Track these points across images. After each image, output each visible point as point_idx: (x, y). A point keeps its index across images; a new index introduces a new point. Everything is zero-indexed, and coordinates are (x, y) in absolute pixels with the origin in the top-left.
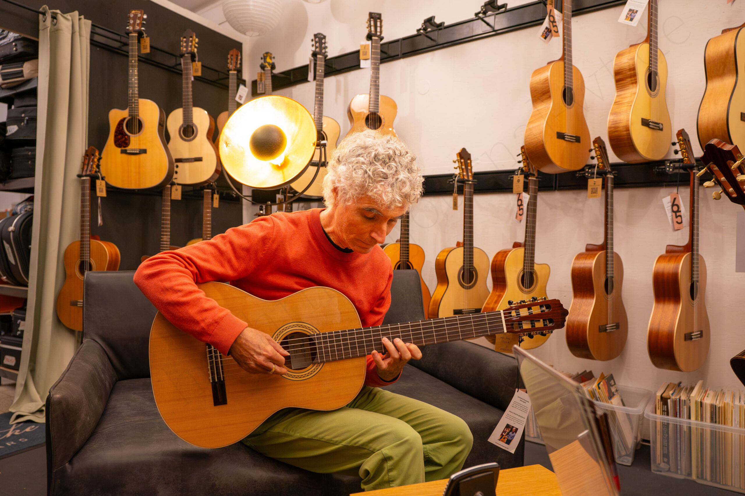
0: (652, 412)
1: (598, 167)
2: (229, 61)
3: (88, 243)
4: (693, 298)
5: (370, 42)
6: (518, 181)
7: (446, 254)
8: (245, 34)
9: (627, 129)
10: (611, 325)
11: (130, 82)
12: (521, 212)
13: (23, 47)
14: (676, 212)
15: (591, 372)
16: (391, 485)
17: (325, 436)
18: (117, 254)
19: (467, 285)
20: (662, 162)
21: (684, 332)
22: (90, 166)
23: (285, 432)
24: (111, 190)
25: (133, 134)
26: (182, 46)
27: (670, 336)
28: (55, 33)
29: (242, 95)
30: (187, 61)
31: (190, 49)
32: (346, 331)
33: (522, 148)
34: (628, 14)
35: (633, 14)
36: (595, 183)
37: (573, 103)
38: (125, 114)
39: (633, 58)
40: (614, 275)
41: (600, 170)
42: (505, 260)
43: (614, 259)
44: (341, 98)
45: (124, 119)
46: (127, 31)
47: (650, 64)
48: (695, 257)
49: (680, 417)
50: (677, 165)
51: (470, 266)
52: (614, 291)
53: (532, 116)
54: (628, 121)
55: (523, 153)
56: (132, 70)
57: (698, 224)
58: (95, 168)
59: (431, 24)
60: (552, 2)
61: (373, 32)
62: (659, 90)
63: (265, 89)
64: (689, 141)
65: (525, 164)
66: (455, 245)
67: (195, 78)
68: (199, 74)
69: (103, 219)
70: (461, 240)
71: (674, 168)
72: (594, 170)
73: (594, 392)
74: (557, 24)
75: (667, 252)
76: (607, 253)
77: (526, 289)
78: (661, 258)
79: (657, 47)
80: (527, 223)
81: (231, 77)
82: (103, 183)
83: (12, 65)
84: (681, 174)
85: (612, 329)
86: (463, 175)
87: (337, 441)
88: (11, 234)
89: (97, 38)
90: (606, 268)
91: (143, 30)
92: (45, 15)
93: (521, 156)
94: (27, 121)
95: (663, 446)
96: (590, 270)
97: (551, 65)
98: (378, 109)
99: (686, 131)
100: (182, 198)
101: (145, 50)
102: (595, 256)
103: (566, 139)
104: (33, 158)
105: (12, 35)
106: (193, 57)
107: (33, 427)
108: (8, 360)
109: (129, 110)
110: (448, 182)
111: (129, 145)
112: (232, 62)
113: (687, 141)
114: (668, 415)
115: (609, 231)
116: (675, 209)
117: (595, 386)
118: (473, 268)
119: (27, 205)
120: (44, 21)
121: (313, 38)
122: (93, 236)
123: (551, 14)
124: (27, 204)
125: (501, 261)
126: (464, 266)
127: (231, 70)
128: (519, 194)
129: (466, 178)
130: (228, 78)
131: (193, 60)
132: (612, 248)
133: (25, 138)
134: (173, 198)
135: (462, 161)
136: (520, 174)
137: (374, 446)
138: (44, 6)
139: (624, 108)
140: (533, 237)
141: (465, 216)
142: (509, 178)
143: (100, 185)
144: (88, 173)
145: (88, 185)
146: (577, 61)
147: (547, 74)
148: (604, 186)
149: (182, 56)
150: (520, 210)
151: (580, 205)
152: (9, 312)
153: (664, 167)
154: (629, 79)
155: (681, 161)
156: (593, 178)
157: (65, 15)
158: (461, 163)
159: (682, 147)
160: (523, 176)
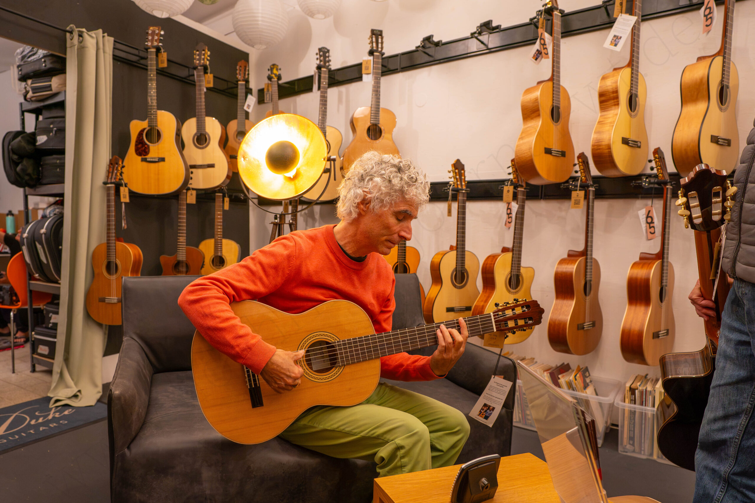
0: (622, 401)
1: (581, 181)
2: (238, 72)
3: (114, 245)
4: (661, 300)
5: (371, 58)
6: (508, 191)
7: (440, 257)
8: (253, 47)
9: (609, 147)
10: (589, 323)
11: (149, 94)
12: (510, 220)
13: (51, 63)
14: (650, 223)
15: (568, 364)
16: (403, 470)
17: (346, 428)
18: (140, 255)
19: (459, 285)
20: (639, 177)
21: (653, 330)
22: (114, 174)
23: (310, 424)
24: (133, 194)
25: (152, 143)
26: (196, 59)
27: (640, 335)
28: (82, 50)
29: (250, 104)
30: (200, 73)
31: (202, 62)
32: (362, 338)
33: (513, 161)
34: (613, 39)
35: (617, 40)
36: (578, 195)
37: (560, 120)
38: (144, 124)
39: (616, 82)
40: (593, 279)
41: (583, 184)
42: (494, 264)
43: (593, 264)
44: (343, 108)
45: (144, 129)
46: (146, 47)
47: (631, 87)
48: (665, 264)
49: (645, 405)
50: (652, 180)
51: (462, 268)
52: (592, 292)
53: (522, 133)
54: (610, 140)
55: (513, 165)
56: (151, 83)
57: (669, 234)
58: (119, 177)
59: (430, 42)
60: (543, 26)
61: (375, 48)
62: (638, 111)
63: (272, 99)
64: (664, 158)
65: (515, 175)
66: (448, 249)
67: (207, 89)
68: (211, 85)
69: (127, 224)
70: (454, 244)
71: (650, 183)
72: (578, 183)
73: (571, 383)
74: (547, 46)
75: (641, 259)
76: (586, 259)
77: (513, 290)
78: (635, 265)
79: (638, 71)
80: (515, 230)
81: (239, 87)
82: (127, 189)
83: (42, 79)
84: (656, 188)
85: (589, 327)
86: (457, 185)
87: (356, 433)
88: (43, 236)
89: (119, 53)
90: (586, 272)
91: (161, 46)
92: (72, 34)
93: (511, 168)
94: (56, 131)
95: (630, 431)
96: (571, 274)
97: (541, 86)
98: (379, 121)
99: (662, 149)
100: (197, 201)
101: (163, 64)
102: (576, 262)
103: (553, 154)
104: (62, 166)
105: (41, 52)
106: (205, 68)
107: (70, 410)
108: (41, 349)
109: (149, 121)
110: (443, 190)
111: (149, 153)
112: (241, 72)
113: (662, 158)
114: (635, 403)
115: (589, 239)
116: (649, 220)
117: (572, 378)
118: (464, 270)
119: (55, 209)
120: (71, 40)
121: (317, 51)
122: (118, 239)
123: (542, 37)
124: (56, 207)
125: (491, 264)
126: (456, 268)
127: (240, 81)
128: (509, 204)
129: (460, 187)
130: (237, 87)
131: (206, 72)
132: (591, 255)
133: (54, 148)
134: (188, 202)
135: (457, 171)
136: (510, 185)
137: (388, 437)
138: (72, 25)
139: (607, 128)
140: (521, 243)
141: (458, 222)
142: (499, 188)
143: (124, 192)
144: (113, 180)
145: (113, 192)
146: (564, 82)
147: (537, 94)
148: (586, 197)
149: (195, 68)
150: (509, 218)
151: (563, 214)
152: (40, 305)
153: (640, 182)
154: (613, 101)
155: (656, 176)
156: (576, 190)
157: (90, 33)
158: (456, 173)
159: (657, 165)
160: (512, 187)
